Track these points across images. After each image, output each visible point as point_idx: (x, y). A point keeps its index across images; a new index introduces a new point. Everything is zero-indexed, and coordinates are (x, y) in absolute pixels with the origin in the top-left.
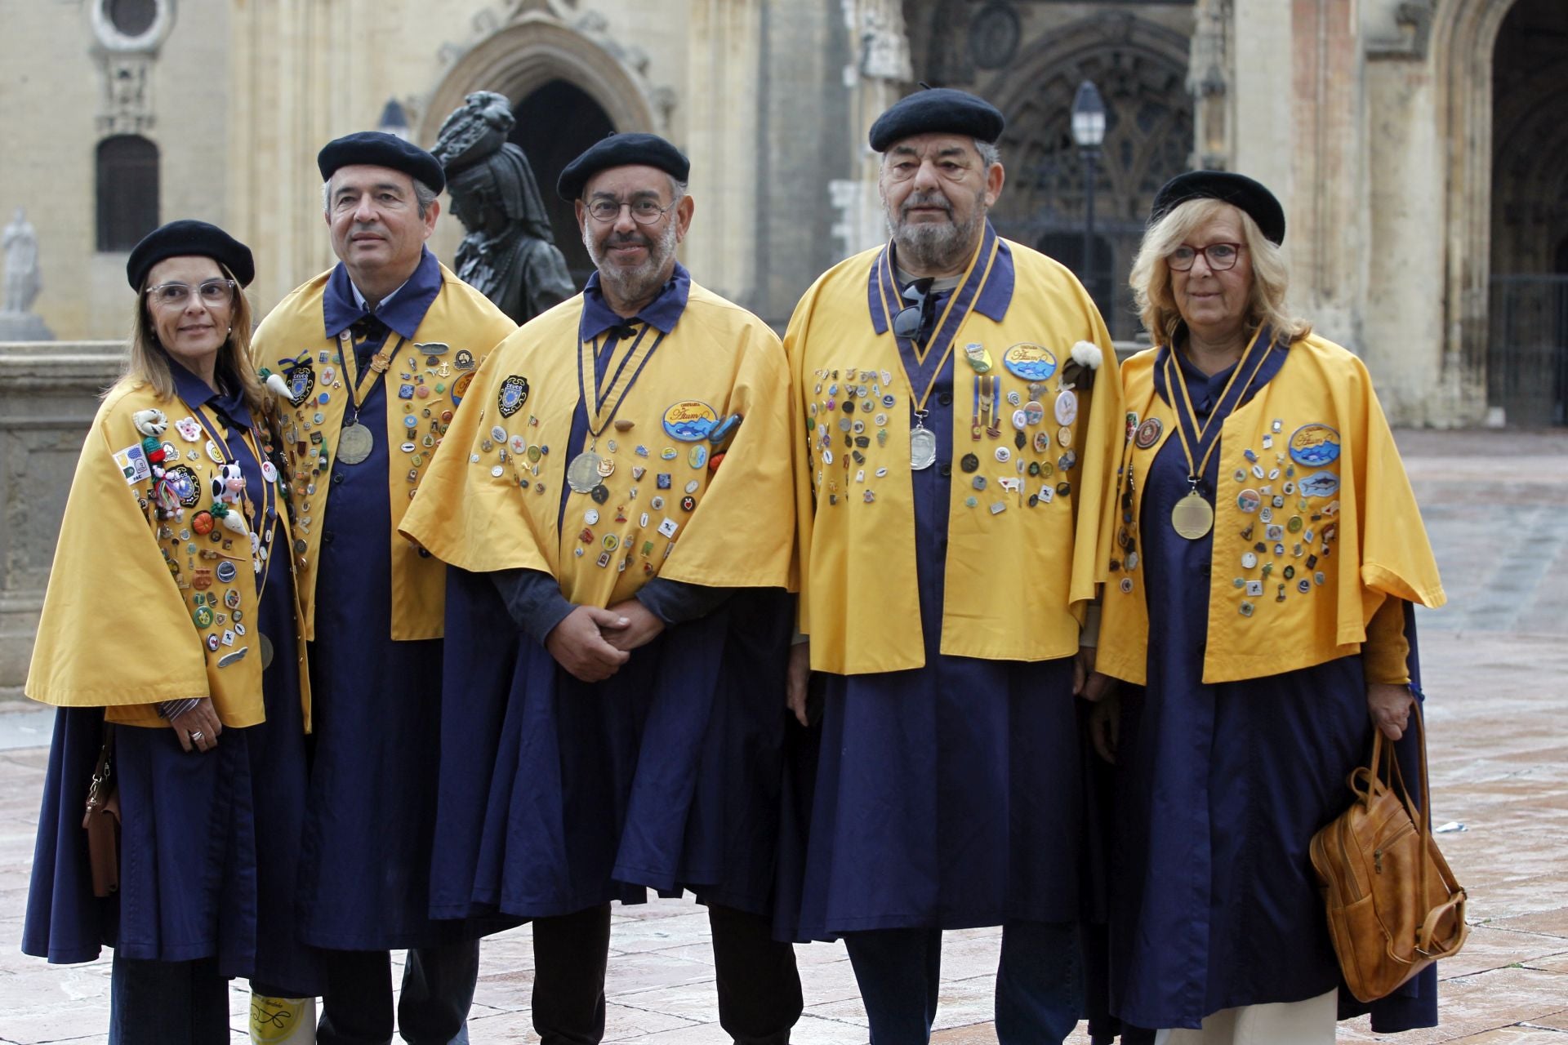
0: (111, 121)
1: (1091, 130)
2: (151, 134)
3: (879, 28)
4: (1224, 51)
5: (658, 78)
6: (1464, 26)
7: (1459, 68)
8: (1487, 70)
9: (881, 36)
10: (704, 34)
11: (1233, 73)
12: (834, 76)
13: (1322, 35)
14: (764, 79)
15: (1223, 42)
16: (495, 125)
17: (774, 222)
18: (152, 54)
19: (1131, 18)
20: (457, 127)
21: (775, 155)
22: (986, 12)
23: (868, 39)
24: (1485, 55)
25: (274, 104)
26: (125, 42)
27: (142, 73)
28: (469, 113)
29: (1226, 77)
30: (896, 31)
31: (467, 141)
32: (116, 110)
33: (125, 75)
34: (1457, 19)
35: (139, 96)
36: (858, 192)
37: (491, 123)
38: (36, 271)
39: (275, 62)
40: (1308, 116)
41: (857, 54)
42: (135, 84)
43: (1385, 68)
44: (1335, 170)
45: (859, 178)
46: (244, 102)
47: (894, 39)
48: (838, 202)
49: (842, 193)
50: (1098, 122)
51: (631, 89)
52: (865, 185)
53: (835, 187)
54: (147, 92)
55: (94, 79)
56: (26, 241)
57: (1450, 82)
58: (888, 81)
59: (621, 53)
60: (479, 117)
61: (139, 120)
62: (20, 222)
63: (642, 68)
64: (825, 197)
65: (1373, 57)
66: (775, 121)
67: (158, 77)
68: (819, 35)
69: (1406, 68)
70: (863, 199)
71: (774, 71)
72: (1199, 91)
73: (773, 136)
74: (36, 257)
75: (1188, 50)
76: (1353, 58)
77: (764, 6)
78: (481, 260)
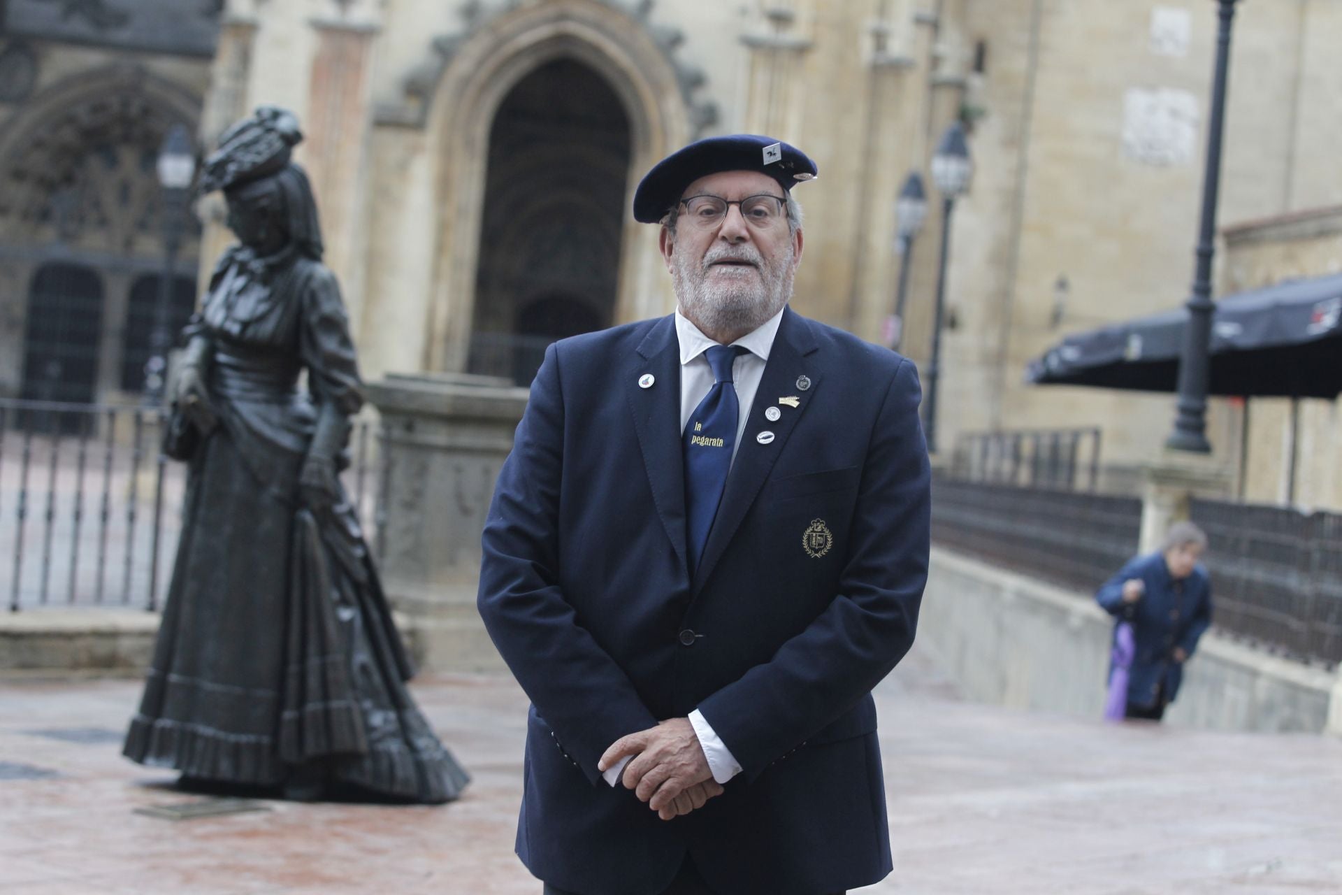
1: (178, 173)
4: (237, 107)
6: (465, 103)
7: (458, 138)
8: (482, 145)
13: (336, 100)
15: (238, 98)
19: (145, 69)
20: (245, 139)
28: (259, 125)
34: (459, 96)
37: (285, 138)
43: (389, 135)
50: (185, 166)
57: (447, 153)
65: (379, 124)
69: (408, 138)
75: (198, 102)
76: (360, 124)
78: (253, 277)
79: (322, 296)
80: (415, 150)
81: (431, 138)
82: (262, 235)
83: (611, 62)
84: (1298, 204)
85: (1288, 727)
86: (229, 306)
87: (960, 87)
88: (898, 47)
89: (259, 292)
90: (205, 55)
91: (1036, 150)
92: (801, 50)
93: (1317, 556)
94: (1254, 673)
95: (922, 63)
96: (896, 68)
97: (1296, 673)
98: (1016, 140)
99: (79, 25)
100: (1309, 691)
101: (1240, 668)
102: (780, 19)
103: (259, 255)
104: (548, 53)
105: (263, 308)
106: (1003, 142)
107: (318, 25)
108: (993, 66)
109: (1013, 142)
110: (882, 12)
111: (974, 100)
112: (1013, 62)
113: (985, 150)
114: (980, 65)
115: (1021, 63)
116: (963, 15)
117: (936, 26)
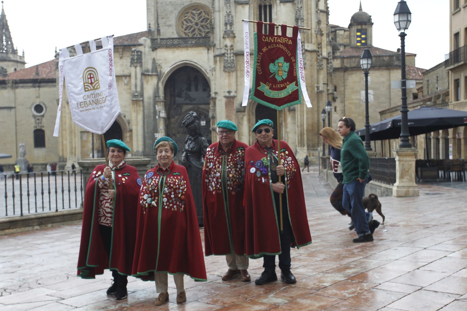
0: (36, 127)
1: (203, 124)
2: (43, 129)
3: (162, 110)
4: (214, 112)
5: (127, 118)
6: (251, 107)
7: (250, 113)
8: (254, 113)
9: (162, 111)
10: (134, 111)
11: (216, 115)
12: (155, 117)
13: (230, 109)
14: (144, 118)
15: (214, 110)
16: (195, 117)
17: (146, 140)
18: (43, 116)
20: (188, 118)
21: (146, 130)
23: (160, 111)
24: (254, 111)
25: (65, 123)
26: (38, 114)
27: (41, 119)
28: (190, 115)
29: (215, 116)
30: (164, 110)
32: (37, 125)
33: (38, 119)
35: (41, 123)
36: (159, 135)
38: (25, 151)
39: (65, 117)
41: (158, 114)
42: (40, 121)
43: (239, 113)
45: (159, 133)
47: (164, 111)
48: (156, 136)
50: (205, 122)
51: (123, 120)
52: (160, 134)
53: (155, 134)
54: (42, 122)
55: (33, 120)
56: (23, 146)
57: (249, 115)
58: (163, 118)
59: (121, 114)
60: (192, 116)
61: (41, 127)
62: (22, 143)
63: (125, 116)
64: (154, 136)
65: (237, 112)
66: (146, 124)
67: (44, 120)
68: (152, 111)
69: (242, 113)
72: (211, 118)
73: (146, 127)
74: (25, 149)
75: (208, 112)
76: (235, 112)
77: (143, 107)
78: (192, 141)
79: (203, 142)
80: (244, 115)
81: (246, 113)
82: (192, 134)
84: (392, 106)
85: (387, 195)
86: (189, 146)
87: (333, 94)
88: (321, 89)
89: (193, 143)
90: (209, 104)
91: (346, 103)
93: (389, 166)
94: (381, 187)
95: (326, 91)
96: (321, 92)
97: (387, 186)
98: (343, 102)
99: (187, 101)
100: (390, 189)
101: (379, 186)
103: (193, 137)
105: (194, 146)
106: (341, 102)
107: (226, 97)
108: (338, 90)
109: (342, 102)
110: (318, 83)
111: (335, 96)
112: (341, 89)
113: (338, 104)
114: (335, 90)
115: (342, 89)
116: (332, 82)
117: (327, 84)
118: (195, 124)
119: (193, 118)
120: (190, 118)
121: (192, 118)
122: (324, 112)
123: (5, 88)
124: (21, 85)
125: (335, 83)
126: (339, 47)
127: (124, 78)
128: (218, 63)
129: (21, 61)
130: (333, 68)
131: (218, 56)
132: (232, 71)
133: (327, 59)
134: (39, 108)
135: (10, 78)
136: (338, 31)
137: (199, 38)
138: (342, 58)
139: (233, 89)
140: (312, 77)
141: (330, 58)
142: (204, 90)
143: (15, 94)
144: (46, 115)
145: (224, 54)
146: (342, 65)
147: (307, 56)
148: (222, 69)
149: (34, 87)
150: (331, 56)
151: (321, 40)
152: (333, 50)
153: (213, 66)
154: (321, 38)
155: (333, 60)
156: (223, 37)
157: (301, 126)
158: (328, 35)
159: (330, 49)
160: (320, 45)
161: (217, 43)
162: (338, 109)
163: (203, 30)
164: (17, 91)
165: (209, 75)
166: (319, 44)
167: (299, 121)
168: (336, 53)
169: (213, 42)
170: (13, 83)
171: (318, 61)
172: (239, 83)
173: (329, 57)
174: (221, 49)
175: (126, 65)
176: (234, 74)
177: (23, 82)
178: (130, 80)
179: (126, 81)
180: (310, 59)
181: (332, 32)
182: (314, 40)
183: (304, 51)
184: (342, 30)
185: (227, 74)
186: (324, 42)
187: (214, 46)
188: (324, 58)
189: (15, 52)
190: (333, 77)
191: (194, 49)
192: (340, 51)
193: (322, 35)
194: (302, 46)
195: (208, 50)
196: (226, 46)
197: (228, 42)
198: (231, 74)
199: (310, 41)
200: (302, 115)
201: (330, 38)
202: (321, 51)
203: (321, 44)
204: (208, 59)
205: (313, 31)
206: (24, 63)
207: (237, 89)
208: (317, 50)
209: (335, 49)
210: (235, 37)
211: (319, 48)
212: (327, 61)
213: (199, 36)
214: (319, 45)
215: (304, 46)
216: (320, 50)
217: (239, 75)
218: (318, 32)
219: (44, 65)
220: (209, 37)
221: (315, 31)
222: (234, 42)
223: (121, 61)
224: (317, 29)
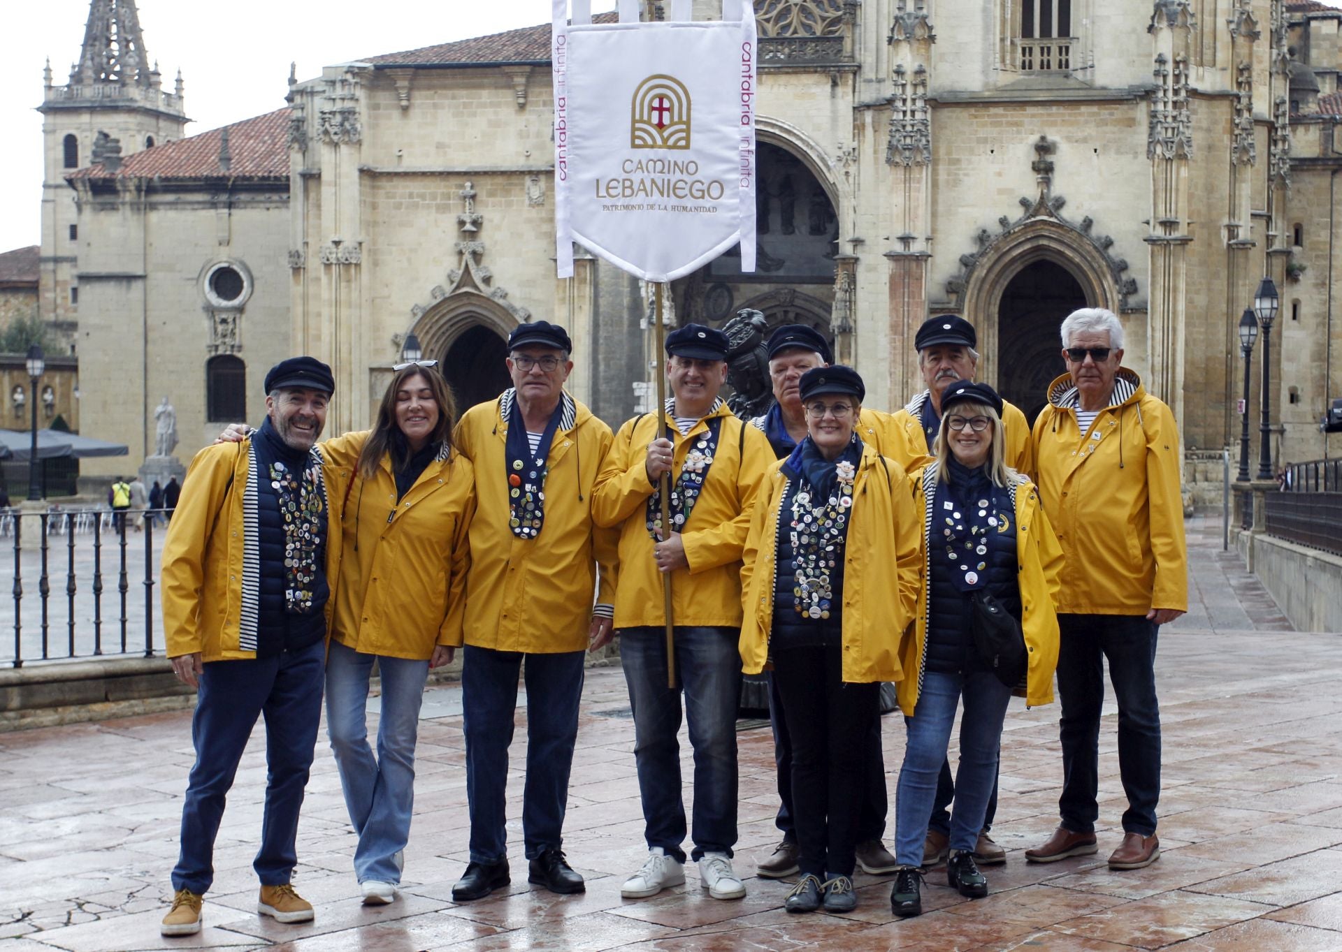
0: (217, 347)
2: (239, 355)
4: (850, 309)
6: (983, 294)
7: (982, 317)
8: (997, 317)
10: (562, 300)
11: (855, 321)
12: (635, 323)
13: (906, 299)
14: (596, 325)
15: (850, 304)
16: (758, 328)
17: (602, 405)
18: (240, 310)
19: (795, 291)
20: (733, 330)
21: (602, 367)
22: (714, 288)
23: (653, 303)
24: (995, 309)
25: (318, 338)
26: (224, 303)
27: (234, 320)
28: (741, 322)
29: (852, 324)
30: (668, 298)
31: (741, 339)
32: (218, 343)
33: (224, 321)
34: (980, 290)
35: (233, 333)
36: (647, 388)
37: (756, 327)
38: (175, 431)
39: (319, 315)
40: (898, 344)
41: (647, 311)
42: (231, 326)
44: (913, 374)
45: (649, 380)
46: (300, 337)
47: (667, 303)
48: (637, 393)
49: (640, 388)
52: (651, 384)
53: (635, 385)
54: (237, 331)
55: (206, 324)
56: (169, 415)
59: (515, 310)
60: (748, 324)
61: (233, 347)
62: (166, 404)
64: (630, 391)
66: (602, 349)
67: (244, 323)
68: (626, 301)
70: (651, 391)
71: (601, 322)
72: (836, 331)
73: (601, 357)
74: (174, 424)
75: (828, 308)
76: (923, 312)
77: (596, 285)
78: (747, 412)
82: (748, 386)
83: (1070, 260)
87: (1288, 253)
88: (1243, 234)
90: (832, 281)
92: (1184, 242)
95: (1261, 243)
96: (1245, 246)
98: (1325, 283)
102: (1169, 225)
103: (749, 399)
104: (1031, 260)
106: (1316, 285)
107: (891, 256)
108: (1306, 240)
109: (1323, 284)
110: (1232, 214)
111: (1296, 262)
112: (1316, 235)
113: (1305, 291)
114: (1298, 241)
115: (1324, 235)
116: (1284, 210)
117: (1269, 219)
118: (757, 351)
119: (753, 332)
120: (739, 332)
121: (747, 332)
122: (1249, 318)
123: (113, 207)
124: (170, 197)
125: (1296, 214)
126: (1319, 80)
127: (528, 181)
128: (869, 131)
129: (172, 112)
130: (1291, 159)
131: (868, 107)
132: (918, 164)
133: (1271, 127)
134: (226, 281)
135: (129, 172)
136: (1313, 24)
137: (804, 41)
138: (1325, 121)
139: (920, 229)
140: (1210, 189)
141: (1281, 121)
142: (817, 230)
143: (146, 228)
144: (249, 307)
145: (890, 101)
146: (1326, 149)
147: (1195, 112)
148: (883, 154)
149: (214, 205)
150: (1284, 114)
151: (1251, 55)
152: (1291, 90)
153: (849, 143)
154: (1251, 48)
155: (1294, 131)
156: (890, 40)
157: (1165, 368)
158: (1276, 38)
159: (1282, 89)
160: (1246, 74)
161: (867, 59)
162: (1304, 310)
163: (817, 11)
164: (154, 217)
165: (834, 175)
166: (1241, 71)
167: (1159, 349)
168: (1308, 102)
169: (852, 57)
170: (139, 189)
171: (1237, 132)
172: (941, 208)
173: (1277, 117)
174: (879, 81)
175: (538, 135)
176: (924, 175)
177: (176, 186)
178: (551, 188)
179: (535, 192)
180: (1204, 124)
181: (1292, 26)
182: (1223, 55)
183: (1183, 93)
184: (1332, 18)
185: (900, 173)
186: (1260, 62)
187: (857, 70)
188: (1258, 122)
189: (148, 79)
190: (1290, 193)
191: (783, 79)
192: (1320, 95)
193: (1253, 36)
194: (1177, 78)
195: (835, 84)
196: (899, 73)
197: (907, 58)
198: (916, 173)
199: (1208, 56)
200: (1169, 331)
201: (1285, 49)
202: (1250, 98)
203: (1248, 68)
204: (834, 119)
205: (1221, 22)
206: (180, 120)
207: (934, 230)
208: (1235, 91)
209: (1300, 87)
210: (932, 39)
211: (1239, 84)
212: (1270, 132)
213: (802, 34)
214: (1243, 73)
215: (1187, 76)
216: (1242, 93)
217: (942, 176)
218: (1239, 24)
219: (248, 127)
220: (841, 39)
221: (1230, 22)
222: (928, 59)
223: (518, 121)
224: (1237, 14)
